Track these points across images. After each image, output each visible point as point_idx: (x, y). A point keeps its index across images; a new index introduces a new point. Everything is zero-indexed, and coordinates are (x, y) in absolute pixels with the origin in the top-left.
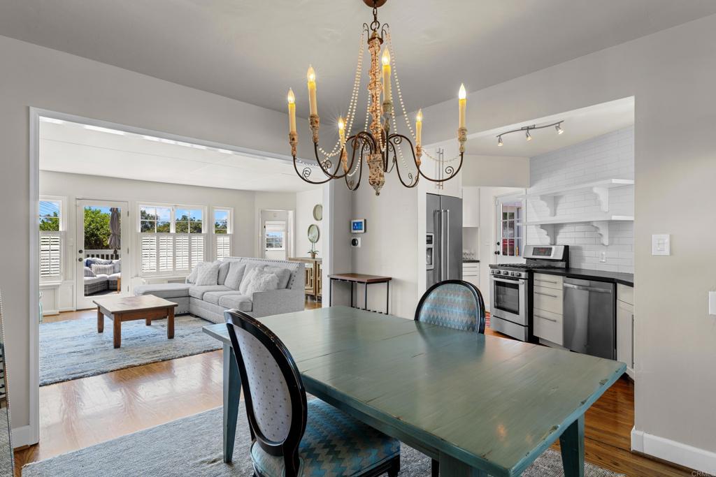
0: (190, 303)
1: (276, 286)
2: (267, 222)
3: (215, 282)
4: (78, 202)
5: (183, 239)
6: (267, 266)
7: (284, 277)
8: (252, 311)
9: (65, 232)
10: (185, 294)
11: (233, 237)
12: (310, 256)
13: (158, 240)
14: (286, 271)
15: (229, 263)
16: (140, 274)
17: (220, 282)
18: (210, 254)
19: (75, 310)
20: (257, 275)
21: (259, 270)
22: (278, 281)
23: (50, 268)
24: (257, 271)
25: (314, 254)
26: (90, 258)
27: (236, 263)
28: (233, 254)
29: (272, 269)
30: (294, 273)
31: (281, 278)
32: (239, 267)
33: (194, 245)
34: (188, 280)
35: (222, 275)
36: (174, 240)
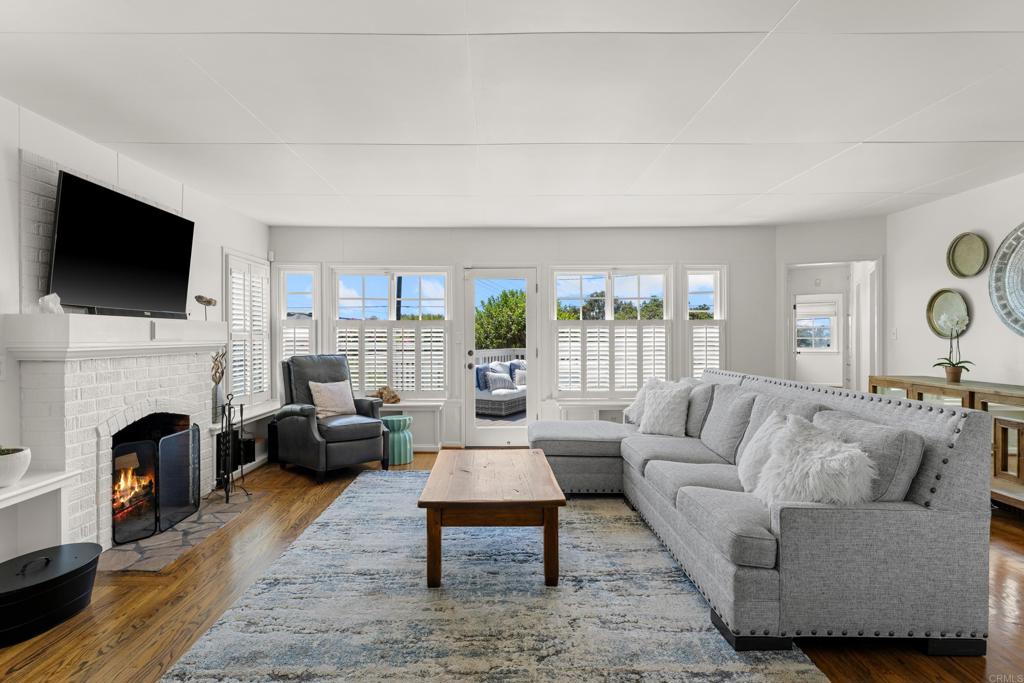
0: (623, 472)
1: (866, 490)
2: (800, 298)
3: (680, 428)
4: (467, 272)
5: (627, 332)
6: (821, 408)
7: (897, 460)
8: (776, 567)
9: (450, 322)
10: (612, 451)
11: (725, 327)
12: (942, 373)
13: (584, 334)
14: (903, 439)
15: (713, 387)
16: (555, 394)
17: (692, 429)
18: (679, 360)
19: (463, 447)
20: (792, 441)
21: (797, 422)
22: (872, 474)
23: (431, 378)
24: (790, 423)
25: (956, 371)
26: (515, 361)
27: (729, 388)
28: (727, 363)
29: (845, 425)
30: (942, 451)
31: (885, 460)
32: (738, 400)
33: (647, 342)
34: (627, 417)
35: (697, 413)
36: (612, 333)
